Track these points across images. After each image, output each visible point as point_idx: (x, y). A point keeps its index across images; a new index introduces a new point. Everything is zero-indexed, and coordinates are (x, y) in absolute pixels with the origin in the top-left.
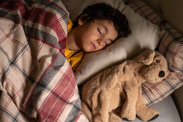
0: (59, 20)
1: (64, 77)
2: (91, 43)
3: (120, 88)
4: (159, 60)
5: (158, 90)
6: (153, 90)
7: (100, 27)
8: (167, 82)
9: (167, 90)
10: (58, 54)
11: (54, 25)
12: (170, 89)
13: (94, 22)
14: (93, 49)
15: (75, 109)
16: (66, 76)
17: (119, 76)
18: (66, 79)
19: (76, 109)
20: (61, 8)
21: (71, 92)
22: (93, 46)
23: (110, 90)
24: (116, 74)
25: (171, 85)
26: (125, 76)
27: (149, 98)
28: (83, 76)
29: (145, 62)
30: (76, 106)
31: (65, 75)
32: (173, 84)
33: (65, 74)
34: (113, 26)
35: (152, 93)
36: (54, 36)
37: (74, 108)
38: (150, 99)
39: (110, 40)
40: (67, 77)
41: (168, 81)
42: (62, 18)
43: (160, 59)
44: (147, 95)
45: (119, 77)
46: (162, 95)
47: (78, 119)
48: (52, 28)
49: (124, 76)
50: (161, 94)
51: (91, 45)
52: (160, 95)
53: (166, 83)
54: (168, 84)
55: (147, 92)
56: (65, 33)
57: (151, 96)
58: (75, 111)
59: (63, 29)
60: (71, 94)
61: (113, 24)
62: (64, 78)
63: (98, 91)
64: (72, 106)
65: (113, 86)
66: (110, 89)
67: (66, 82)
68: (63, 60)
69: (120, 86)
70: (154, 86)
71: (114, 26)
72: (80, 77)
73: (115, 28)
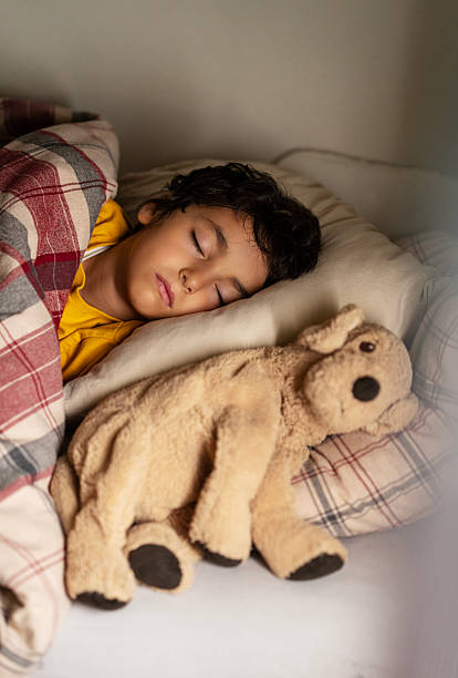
0: (64, 189)
1: (9, 350)
2: (159, 278)
3: (201, 422)
4: (374, 342)
5: (363, 470)
6: (344, 471)
7: (201, 227)
8: (406, 445)
9: (402, 479)
10: (10, 273)
11: (35, 193)
12: (413, 475)
13: (184, 212)
14: (163, 305)
15: (12, 462)
16: (18, 351)
17: (208, 379)
18: (14, 358)
19: (18, 464)
20: (89, 160)
21: (19, 405)
22: (162, 289)
23: (162, 424)
24: (202, 373)
25: (419, 459)
26: (235, 387)
27: (321, 495)
28: (97, 381)
29: (315, 342)
30: (21, 456)
31: (15, 347)
32: (427, 455)
33: (15, 343)
34: (250, 231)
35: (340, 479)
36: (20, 220)
37: (9, 458)
38: (325, 502)
39: (235, 282)
40: (20, 355)
41: (410, 440)
42: (79, 186)
43: (377, 342)
44: (316, 484)
45: (208, 384)
46: (376, 496)
47: (11, 493)
48: (22, 199)
49: (231, 384)
50: (373, 490)
51: (156, 286)
52: (367, 493)
53: (399, 449)
54: (406, 453)
55: (321, 473)
56: (75, 235)
57: (333, 492)
58: (11, 469)
59: (71, 221)
60: (18, 412)
61: (249, 224)
62: (9, 356)
63: (118, 421)
64: (6, 447)
65: (176, 410)
66: (163, 421)
67: (11, 367)
68: (24, 296)
69: (202, 417)
70: (353, 456)
71: (255, 232)
72: (89, 384)
73: (257, 240)
